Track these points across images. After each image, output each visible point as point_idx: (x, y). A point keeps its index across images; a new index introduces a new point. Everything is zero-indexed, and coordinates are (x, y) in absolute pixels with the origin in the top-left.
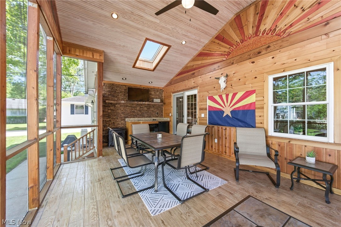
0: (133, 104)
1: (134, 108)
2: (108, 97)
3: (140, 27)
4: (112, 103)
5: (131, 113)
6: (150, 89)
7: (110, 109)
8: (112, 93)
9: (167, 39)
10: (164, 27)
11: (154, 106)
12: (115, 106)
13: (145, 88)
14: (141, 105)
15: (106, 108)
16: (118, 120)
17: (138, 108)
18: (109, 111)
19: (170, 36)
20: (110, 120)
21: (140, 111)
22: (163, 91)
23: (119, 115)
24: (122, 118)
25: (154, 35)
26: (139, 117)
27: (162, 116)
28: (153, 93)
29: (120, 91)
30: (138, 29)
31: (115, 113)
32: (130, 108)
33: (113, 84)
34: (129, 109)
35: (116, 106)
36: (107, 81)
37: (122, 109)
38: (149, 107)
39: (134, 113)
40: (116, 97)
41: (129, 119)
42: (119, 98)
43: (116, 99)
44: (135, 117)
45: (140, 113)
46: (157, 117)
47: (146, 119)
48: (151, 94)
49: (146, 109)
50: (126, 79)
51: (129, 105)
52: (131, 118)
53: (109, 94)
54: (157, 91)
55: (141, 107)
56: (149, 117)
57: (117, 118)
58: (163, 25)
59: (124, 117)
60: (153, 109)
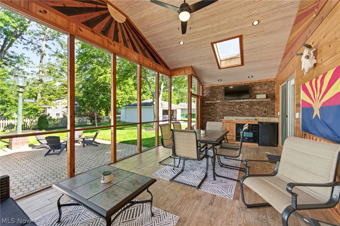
0: (231, 103)
1: (232, 107)
2: (209, 98)
3: (200, 39)
4: (212, 103)
5: (230, 112)
6: (253, 84)
7: (211, 108)
8: (212, 94)
9: (230, 33)
10: (219, 26)
11: (259, 103)
12: (214, 106)
13: (246, 84)
14: (242, 103)
15: (207, 107)
16: (217, 118)
17: (237, 107)
18: (210, 110)
19: (231, 28)
20: (210, 118)
21: (240, 109)
22: (275, 82)
23: (218, 113)
24: (220, 116)
25: (215, 37)
26: (238, 116)
27: (273, 116)
28: (258, 88)
29: (219, 91)
30: (200, 41)
31: (214, 111)
32: (229, 107)
33: (213, 87)
34: (227, 108)
35: (216, 105)
36: (208, 85)
37: (221, 108)
38: (252, 104)
39: (232, 112)
40: (216, 97)
41: (228, 117)
42: (218, 98)
43: (215, 99)
44: (234, 115)
45: (240, 112)
46: (265, 116)
47: (248, 118)
48: (254, 90)
49: (247, 107)
50: (221, 80)
51: (228, 104)
52: (229, 116)
53: (210, 95)
54: (265, 84)
55: (241, 106)
56: (253, 116)
57: (216, 116)
58: (217, 25)
59: (222, 115)
60: (258, 107)
